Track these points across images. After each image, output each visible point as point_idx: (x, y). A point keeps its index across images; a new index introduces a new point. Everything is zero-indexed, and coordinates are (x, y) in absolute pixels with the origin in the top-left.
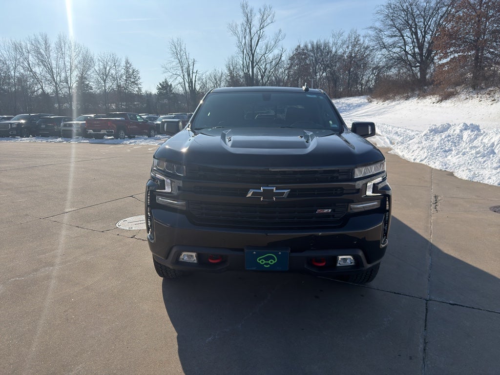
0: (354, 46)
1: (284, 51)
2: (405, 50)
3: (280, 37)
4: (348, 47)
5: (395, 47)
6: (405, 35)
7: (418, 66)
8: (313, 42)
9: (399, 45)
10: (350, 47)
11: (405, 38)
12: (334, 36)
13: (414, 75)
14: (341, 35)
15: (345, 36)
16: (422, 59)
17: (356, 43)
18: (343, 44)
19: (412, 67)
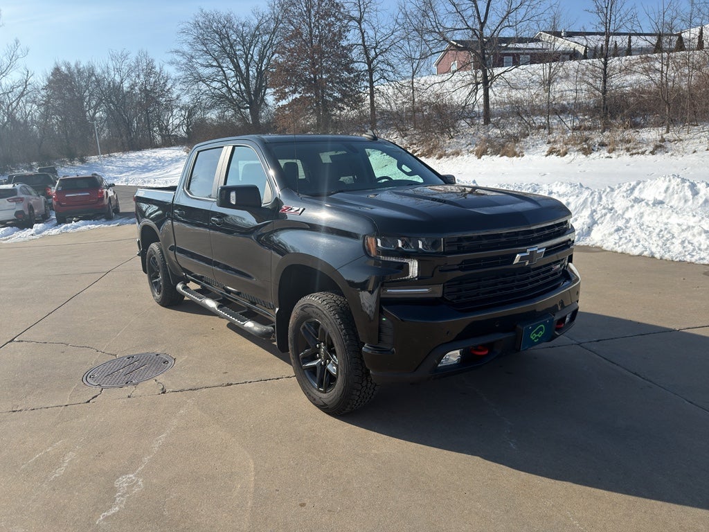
0: (148, 75)
1: (29, 75)
2: (227, 86)
3: (19, 52)
4: (138, 76)
5: (213, 80)
6: (224, 65)
7: (247, 107)
8: (69, 64)
9: (219, 78)
10: (142, 76)
11: (224, 69)
12: (113, 57)
13: (244, 119)
14: (126, 57)
15: (131, 60)
16: (250, 98)
17: (150, 71)
18: (131, 70)
19: (239, 108)
